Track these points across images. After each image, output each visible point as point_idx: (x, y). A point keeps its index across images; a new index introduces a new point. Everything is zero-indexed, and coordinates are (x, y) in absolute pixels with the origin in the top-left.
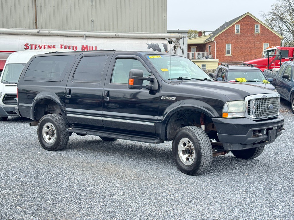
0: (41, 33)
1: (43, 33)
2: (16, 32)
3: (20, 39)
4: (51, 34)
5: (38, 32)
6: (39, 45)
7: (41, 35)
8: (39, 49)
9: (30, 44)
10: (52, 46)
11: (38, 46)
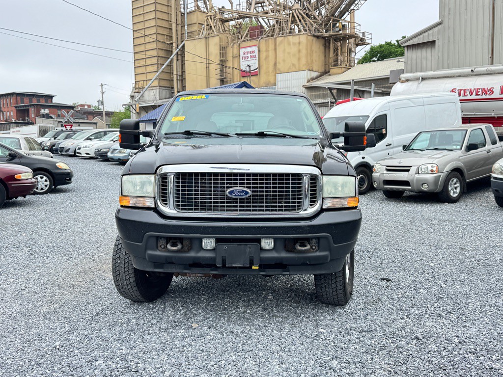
0: (477, 71)
1: (479, 71)
2: (444, 74)
3: (446, 84)
4: (491, 71)
5: (472, 70)
6: (471, 89)
7: (476, 75)
8: (469, 95)
9: (457, 89)
10: (489, 89)
11: (468, 91)
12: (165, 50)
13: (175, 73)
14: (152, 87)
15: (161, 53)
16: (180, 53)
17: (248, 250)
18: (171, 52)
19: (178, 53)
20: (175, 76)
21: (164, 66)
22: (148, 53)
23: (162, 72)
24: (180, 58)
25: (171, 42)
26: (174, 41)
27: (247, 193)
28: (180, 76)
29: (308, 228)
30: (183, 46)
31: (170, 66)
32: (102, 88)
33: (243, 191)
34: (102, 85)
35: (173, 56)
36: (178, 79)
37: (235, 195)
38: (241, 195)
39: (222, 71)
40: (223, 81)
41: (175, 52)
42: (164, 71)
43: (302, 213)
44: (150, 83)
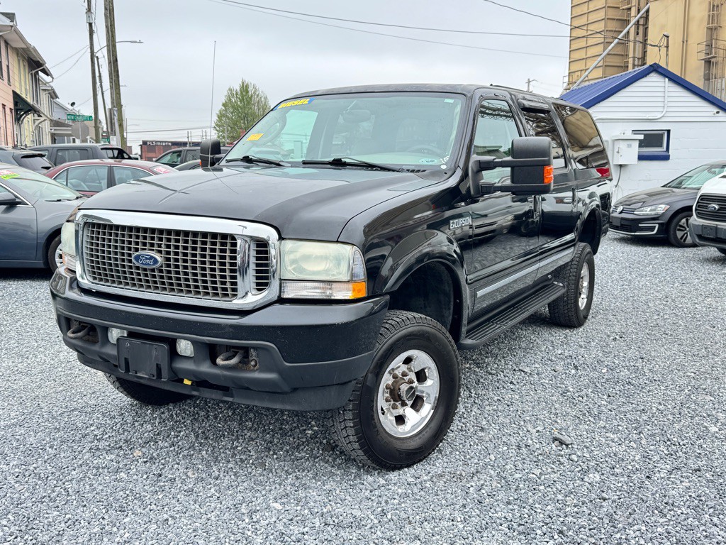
12: (617, 20)
13: (631, 55)
14: (589, 80)
15: (613, 26)
16: (641, 22)
17: (154, 353)
18: (628, 22)
19: (638, 21)
20: (631, 61)
21: (613, 45)
22: (591, 27)
23: (608, 54)
24: (641, 28)
25: (630, 6)
26: (633, 4)
27: (156, 261)
28: (638, 59)
29: (231, 330)
30: (648, 11)
31: (624, 43)
32: (528, 86)
33: (152, 258)
34: (529, 82)
35: (631, 27)
36: (636, 63)
37: (142, 263)
38: (148, 264)
39: (709, 46)
40: (710, 62)
41: (633, 21)
42: (611, 52)
43: (237, 303)
44: (587, 73)
